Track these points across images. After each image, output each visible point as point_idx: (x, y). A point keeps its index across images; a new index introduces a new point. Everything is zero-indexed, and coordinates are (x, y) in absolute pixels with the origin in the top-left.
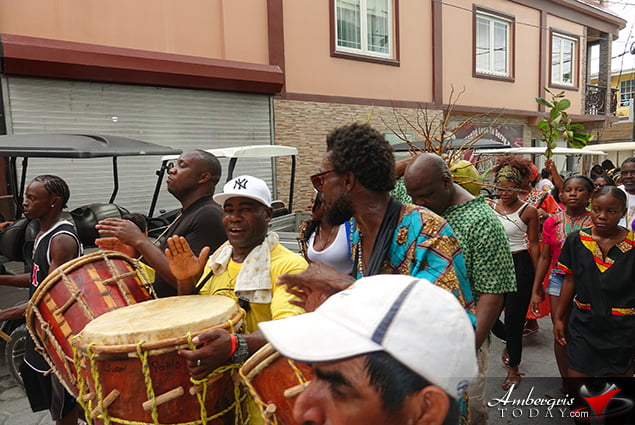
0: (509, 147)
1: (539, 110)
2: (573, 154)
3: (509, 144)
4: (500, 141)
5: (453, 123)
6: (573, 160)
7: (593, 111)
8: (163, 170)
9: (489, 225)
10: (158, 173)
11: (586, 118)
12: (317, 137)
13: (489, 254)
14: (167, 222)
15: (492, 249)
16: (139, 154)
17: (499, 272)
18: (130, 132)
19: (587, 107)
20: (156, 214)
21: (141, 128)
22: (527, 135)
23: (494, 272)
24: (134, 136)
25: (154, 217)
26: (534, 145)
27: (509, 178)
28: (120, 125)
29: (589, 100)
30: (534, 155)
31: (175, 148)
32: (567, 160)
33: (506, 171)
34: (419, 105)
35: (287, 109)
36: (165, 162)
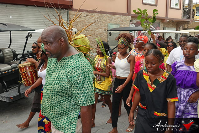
0: (155, 30)
1: (166, 17)
2: (178, 33)
3: (154, 29)
4: (151, 28)
5: (134, 21)
6: (178, 35)
7: (186, 18)
8: (28, 36)
9: (80, 70)
10: (26, 37)
11: (183, 20)
12: (85, 25)
13: (80, 85)
14: (29, 55)
15: (81, 82)
16: (19, 30)
17: (85, 95)
18: (16, 22)
19: (184, 16)
20: (25, 52)
21: (20, 21)
22: (161, 26)
23: (83, 94)
24: (17, 24)
25: (24, 53)
26: (164, 29)
27: (122, 43)
28: (13, 19)
29: (184, 13)
30: (163, 33)
31: (32, 28)
32: (176, 35)
33: (121, 40)
34: (122, 14)
35: (74, 15)
36: (29, 33)
